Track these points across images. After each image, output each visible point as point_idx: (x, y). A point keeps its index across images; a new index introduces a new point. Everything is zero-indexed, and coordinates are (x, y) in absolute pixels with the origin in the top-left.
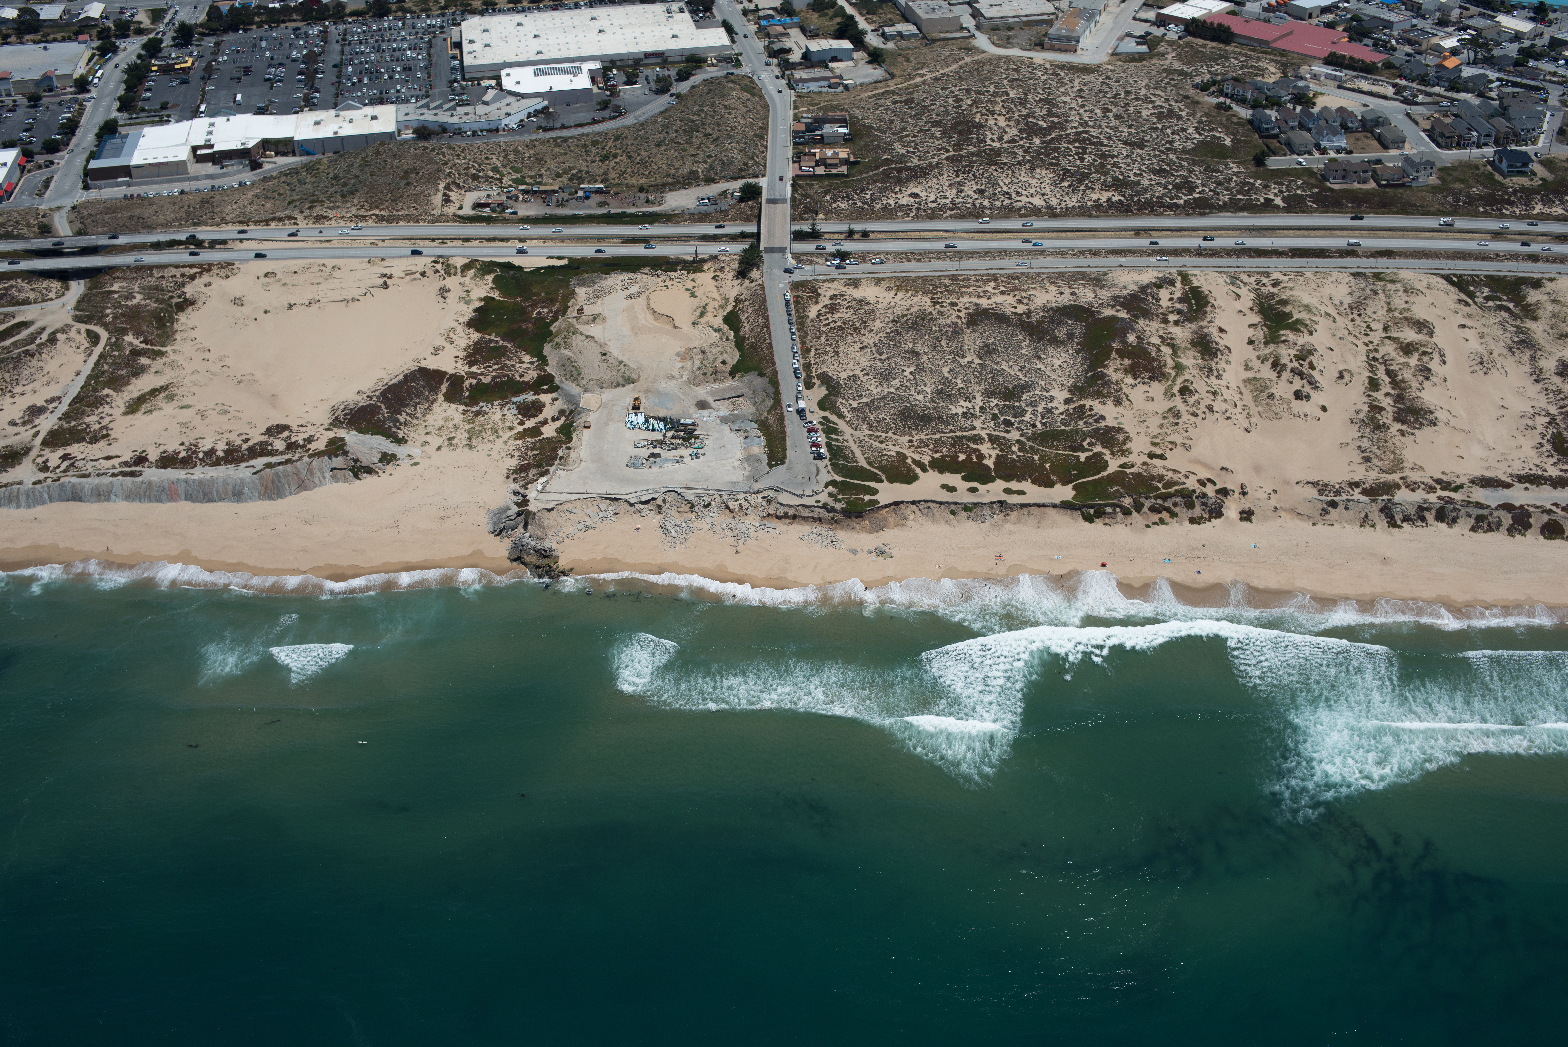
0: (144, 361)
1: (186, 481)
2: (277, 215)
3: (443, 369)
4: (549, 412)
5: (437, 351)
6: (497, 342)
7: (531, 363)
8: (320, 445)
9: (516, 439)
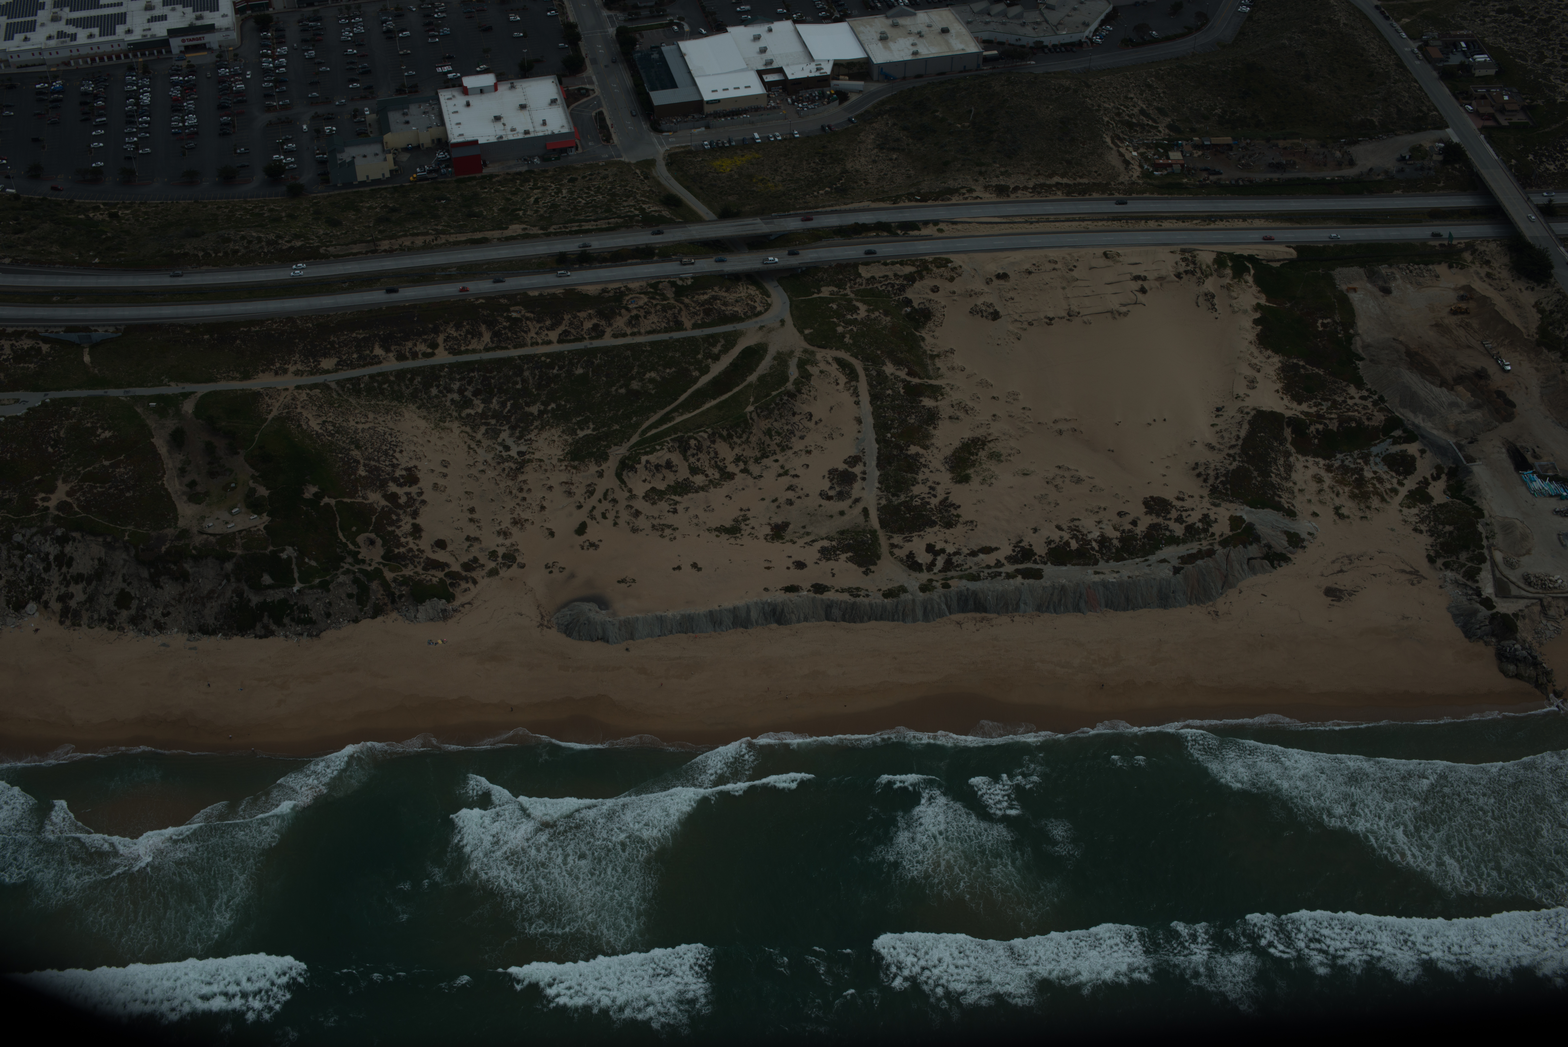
0: (928, 402)
1: (1105, 585)
2: (951, 184)
3: (1278, 410)
4: (1424, 467)
5: (1252, 383)
6: (1303, 367)
7: (1363, 398)
8: (1222, 528)
9: (1409, 507)
